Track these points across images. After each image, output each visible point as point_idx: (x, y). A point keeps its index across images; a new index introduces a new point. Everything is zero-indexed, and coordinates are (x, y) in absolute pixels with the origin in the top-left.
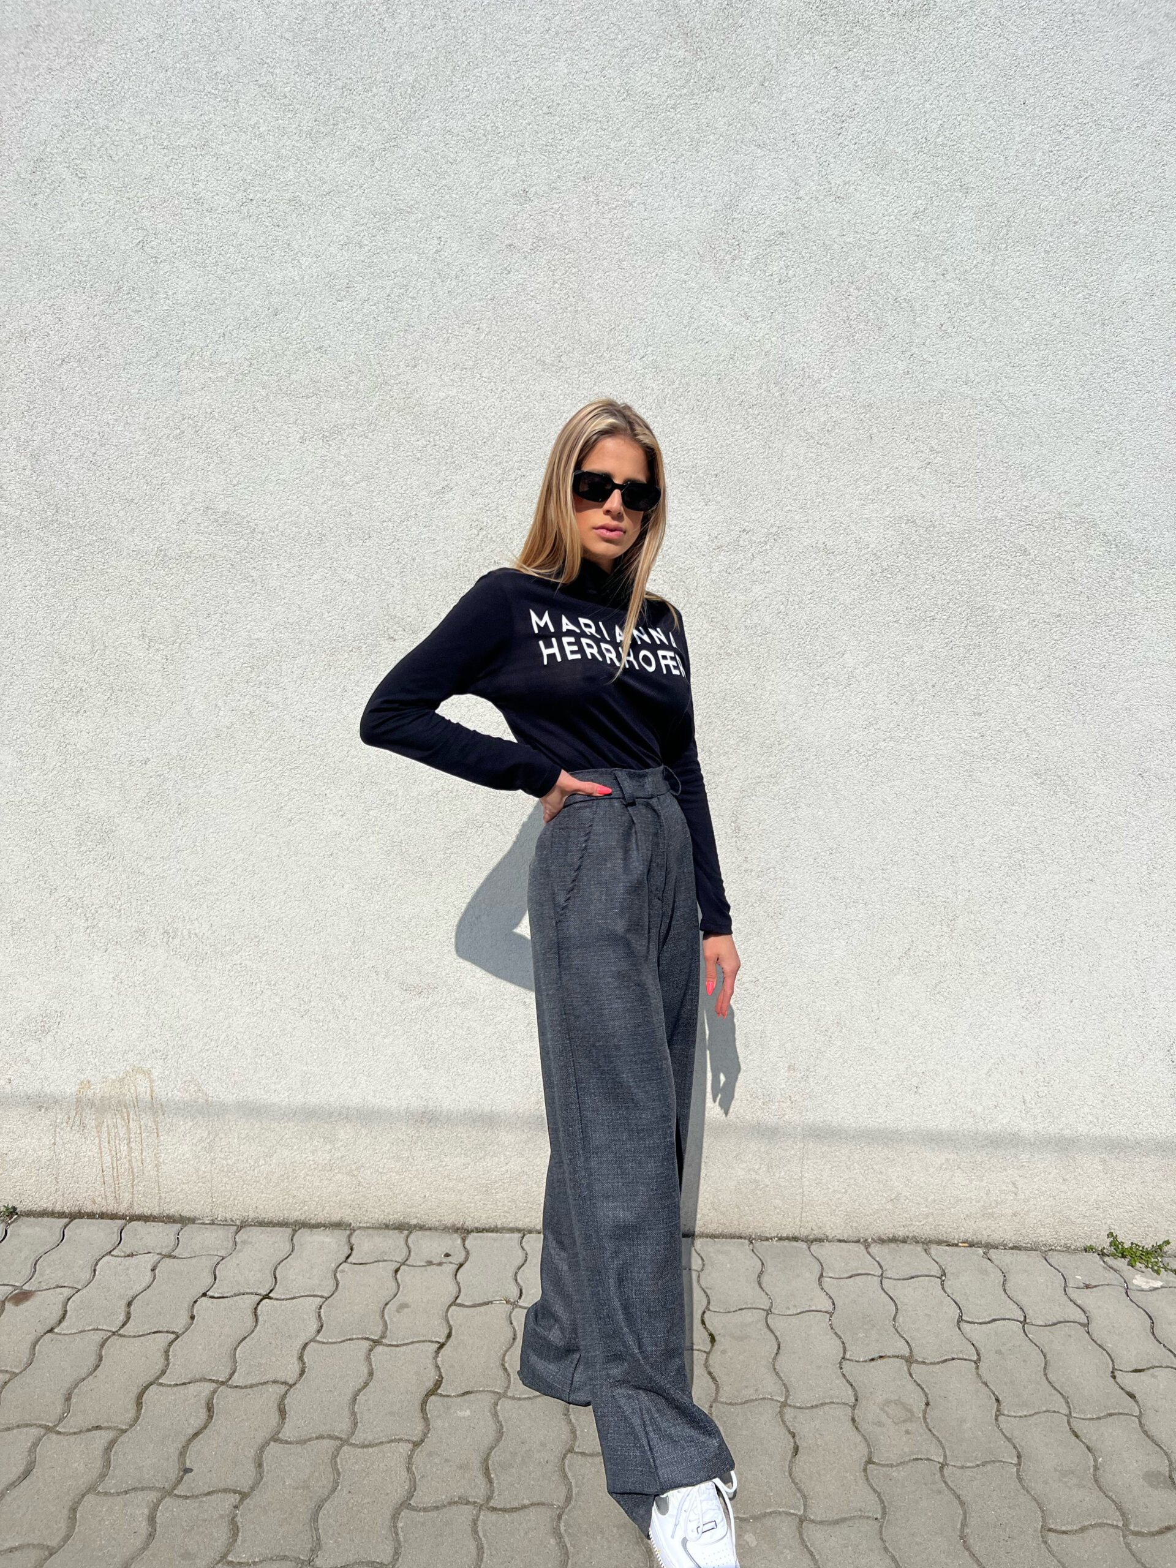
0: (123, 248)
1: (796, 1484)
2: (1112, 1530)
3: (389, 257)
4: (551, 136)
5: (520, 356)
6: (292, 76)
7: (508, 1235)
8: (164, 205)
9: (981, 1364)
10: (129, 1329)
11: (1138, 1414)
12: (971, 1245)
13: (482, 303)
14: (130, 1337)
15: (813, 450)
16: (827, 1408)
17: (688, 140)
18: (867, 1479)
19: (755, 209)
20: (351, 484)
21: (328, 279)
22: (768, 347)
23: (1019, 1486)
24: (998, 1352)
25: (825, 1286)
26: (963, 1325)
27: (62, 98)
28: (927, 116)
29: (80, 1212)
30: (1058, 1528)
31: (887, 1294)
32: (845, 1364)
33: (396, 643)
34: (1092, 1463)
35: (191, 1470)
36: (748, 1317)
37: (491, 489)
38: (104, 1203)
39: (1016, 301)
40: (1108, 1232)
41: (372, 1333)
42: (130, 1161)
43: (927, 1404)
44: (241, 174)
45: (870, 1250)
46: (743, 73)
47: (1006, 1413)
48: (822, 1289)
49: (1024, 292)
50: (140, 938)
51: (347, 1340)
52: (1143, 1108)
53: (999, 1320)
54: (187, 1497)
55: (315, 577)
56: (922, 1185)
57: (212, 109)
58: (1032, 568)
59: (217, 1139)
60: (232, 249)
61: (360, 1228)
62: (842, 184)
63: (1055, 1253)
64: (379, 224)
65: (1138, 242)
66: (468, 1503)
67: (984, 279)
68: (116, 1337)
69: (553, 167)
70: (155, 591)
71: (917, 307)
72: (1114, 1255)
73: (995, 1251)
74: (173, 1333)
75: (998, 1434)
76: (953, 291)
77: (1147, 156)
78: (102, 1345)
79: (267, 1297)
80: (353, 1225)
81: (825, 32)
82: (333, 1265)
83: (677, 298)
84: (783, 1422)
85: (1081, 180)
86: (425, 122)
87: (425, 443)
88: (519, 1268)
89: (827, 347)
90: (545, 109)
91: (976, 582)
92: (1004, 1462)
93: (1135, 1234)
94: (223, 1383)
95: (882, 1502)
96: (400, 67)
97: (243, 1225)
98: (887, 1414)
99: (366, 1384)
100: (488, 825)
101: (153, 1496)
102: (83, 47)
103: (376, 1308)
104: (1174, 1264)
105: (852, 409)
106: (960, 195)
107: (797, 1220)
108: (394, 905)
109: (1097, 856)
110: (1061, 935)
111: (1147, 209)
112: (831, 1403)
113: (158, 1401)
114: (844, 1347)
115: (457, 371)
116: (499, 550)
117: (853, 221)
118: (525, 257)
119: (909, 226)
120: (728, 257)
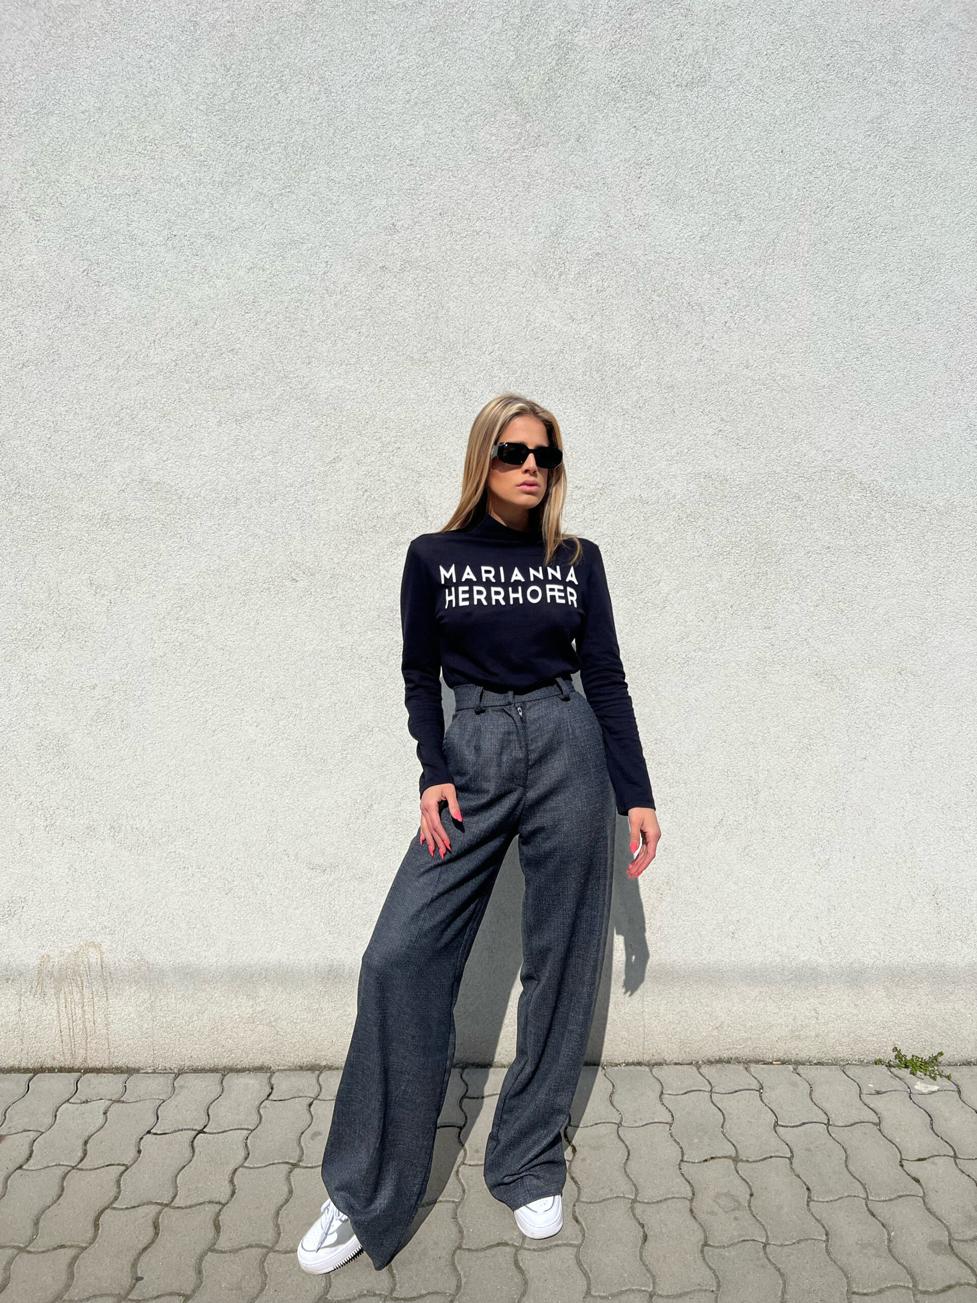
0: (71, 275)
1: (646, 1266)
2: (904, 1291)
3: (287, 278)
4: (413, 182)
5: (393, 354)
6: (206, 139)
8: (105, 240)
9: (793, 1161)
10: (86, 1164)
11: (922, 1195)
12: (783, 1063)
13: (361, 313)
14: (87, 1170)
15: (629, 422)
16: (669, 1202)
17: (521, 184)
18: (704, 1259)
19: (576, 235)
20: (259, 457)
21: (237, 296)
22: (589, 343)
23: (828, 1259)
24: (807, 1150)
25: (665, 1101)
26: (780, 1129)
27: (20, 158)
28: (707, 162)
29: (42, 1068)
30: (860, 1291)
31: (716, 1106)
32: (685, 1166)
33: (298, 584)
34: (886, 1236)
35: (142, 1278)
36: (603, 1130)
37: (373, 459)
38: (62, 1059)
40: (892, 1048)
41: (290, 1158)
42: (84, 1022)
43: (751, 1195)
44: (166, 216)
45: (701, 1070)
46: (562, 132)
47: (816, 1199)
48: (663, 1104)
49: (789, 296)
50: (91, 833)
51: (270, 1165)
52: (915, 943)
53: (807, 1123)
55: (231, 533)
56: (741, 1014)
57: (142, 166)
59: (157, 1000)
60: (160, 274)
61: (278, 1070)
62: (643, 215)
63: (852, 1066)
64: (278, 252)
65: (875, 256)
66: (375, 1295)
67: (757, 287)
68: (75, 1171)
69: (415, 206)
70: (100, 548)
71: (706, 309)
72: (899, 1066)
73: (803, 1067)
74: (123, 1165)
75: (809, 1217)
76: (734, 296)
77: (879, 190)
78: (64, 1178)
79: (201, 1131)
80: (273, 1068)
81: (625, 100)
82: (257, 1103)
83: (516, 305)
84: (634, 1215)
86: (314, 172)
87: (319, 424)
89: (636, 342)
90: (408, 162)
91: (761, 523)
92: (815, 1240)
93: (914, 1048)
94: (166, 1205)
95: (717, 1277)
96: (292, 131)
97: (180, 1072)
98: (719, 1205)
99: (287, 1201)
100: (377, 729)
102: (36, 117)
103: (294, 1136)
104: (947, 1071)
105: (658, 390)
106: (735, 222)
107: (641, 1047)
108: (301, 799)
109: (868, 739)
110: (843, 804)
111: (881, 231)
112: (673, 1198)
113: (112, 1222)
114: (682, 1152)
115: (344, 366)
116: (380, 507)
117: (653, 244)
118: (395, 276)
119: (697, 247)
120: (556, 273)
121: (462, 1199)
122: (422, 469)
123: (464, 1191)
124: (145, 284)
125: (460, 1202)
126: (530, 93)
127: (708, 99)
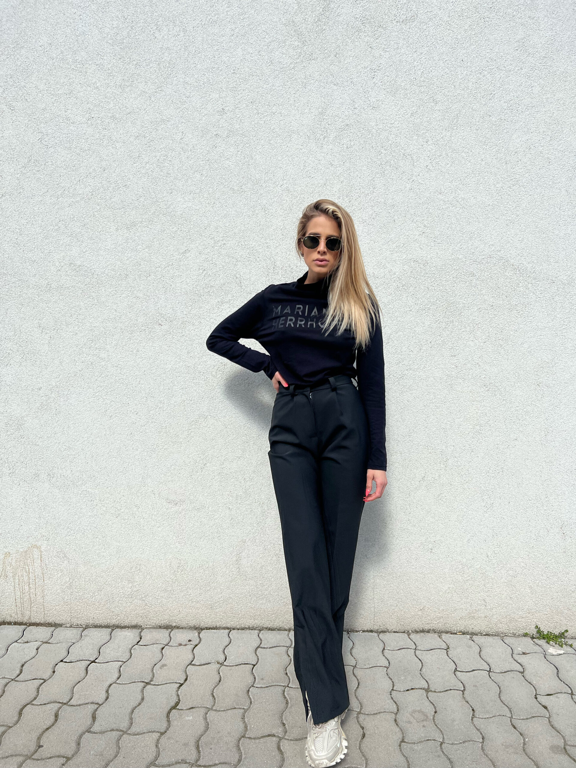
0: (32, 141)
1: (362, 753)
3: (159, 142)
4: (235, 83)
5: (222, 187)
7: (222, 631)
8: (52, 121)
9: (465, 692)
10: (21, 678)
11: (548, 716)
12: (464, 634)
13: (203, 162)
14: (20, 681)
16: (382, 714)
17: (301, 83)
18: (401, 750)
19: (334, 114)
20: (140, 250)
21: (129, 153)
22: (342, 179)
23: (482, 753)
24: (474, 686)
25: (385, 654)
26: (457, 673)
27: (4, 74)
28: (416, 68)
29: (4, 622)
31: (418, 658)
32: (394, 693)
33: (162, 327)
34: (522, 741)
35: (42, 746)
37: (209, 250)
38: (16, 617)
39: (463, 154)
40: (535, 626)
41: (146, 679)
42: (29, 594)
43: (436, 712)
44: (88, 106)
45: (410, 636)
46: (326, 51)
47: (477, 716)
48: (384, 656)
49: (467, 149)
50: (36, 478)
51: (132, 682)
53: (476, 670)
54: (38, 760)
55: (123, 295)
56: (437, 601)
57: (74, 76)
58: (478, 282)
60: (83, 140)
61: (146, 628)
62: (375, 101)
63: (508, 637)
64: (153, 127)
65: (521, 123)
66: (186, 763)
67: (447, 144)
68: (13, 682)
69: (236, 98)
70: (45, 305)
71: (415, 158)
72: (538, 638)
73: (476, 636)
74: (43, 679)
75: (472, 727)
76: (432, 150)
77: (524, 83)
78: (6, 685)
80: (143, 626)
81: (365, 31)
82: (130, 646)
83: (297, 157)
84: (359, 722)
85: (492, 95)
86: (175, 79)
87: (176, 229)
88: (226, 647)
89: (371, 178)
90: (232, 71)
91: (449, 290)
92: (475, 741)
93: (549, 627)
94: (65, 704)
95: (408, 762)
96: (163, 54)
97: (87, 627)
98: (414, 717)
99: (140, 704)
100: (210, 417)
101: (21, 759)
102: (14, 50)
103: (150, 666)
104: (570, 642)
105: (385, 207)
106: (433, 104)
107: (372, 621)
108: (163, 459)
109: (518, 427)
110: (502, 468)
111: (525, 108)
112: (384, 712)
113: (30, 712)
114: (393, 684)
115: (192, 195)
116: (213, 280)
117: (382, 118)
118: (224, 140)
119: (409, 120)
120: (322, 137)
121: (250, 707)
122: (239, 257)
123: (251, 703)
124: (75, 146)
125: (248, 709)
126: (306, 28)
127: (416, 29)
